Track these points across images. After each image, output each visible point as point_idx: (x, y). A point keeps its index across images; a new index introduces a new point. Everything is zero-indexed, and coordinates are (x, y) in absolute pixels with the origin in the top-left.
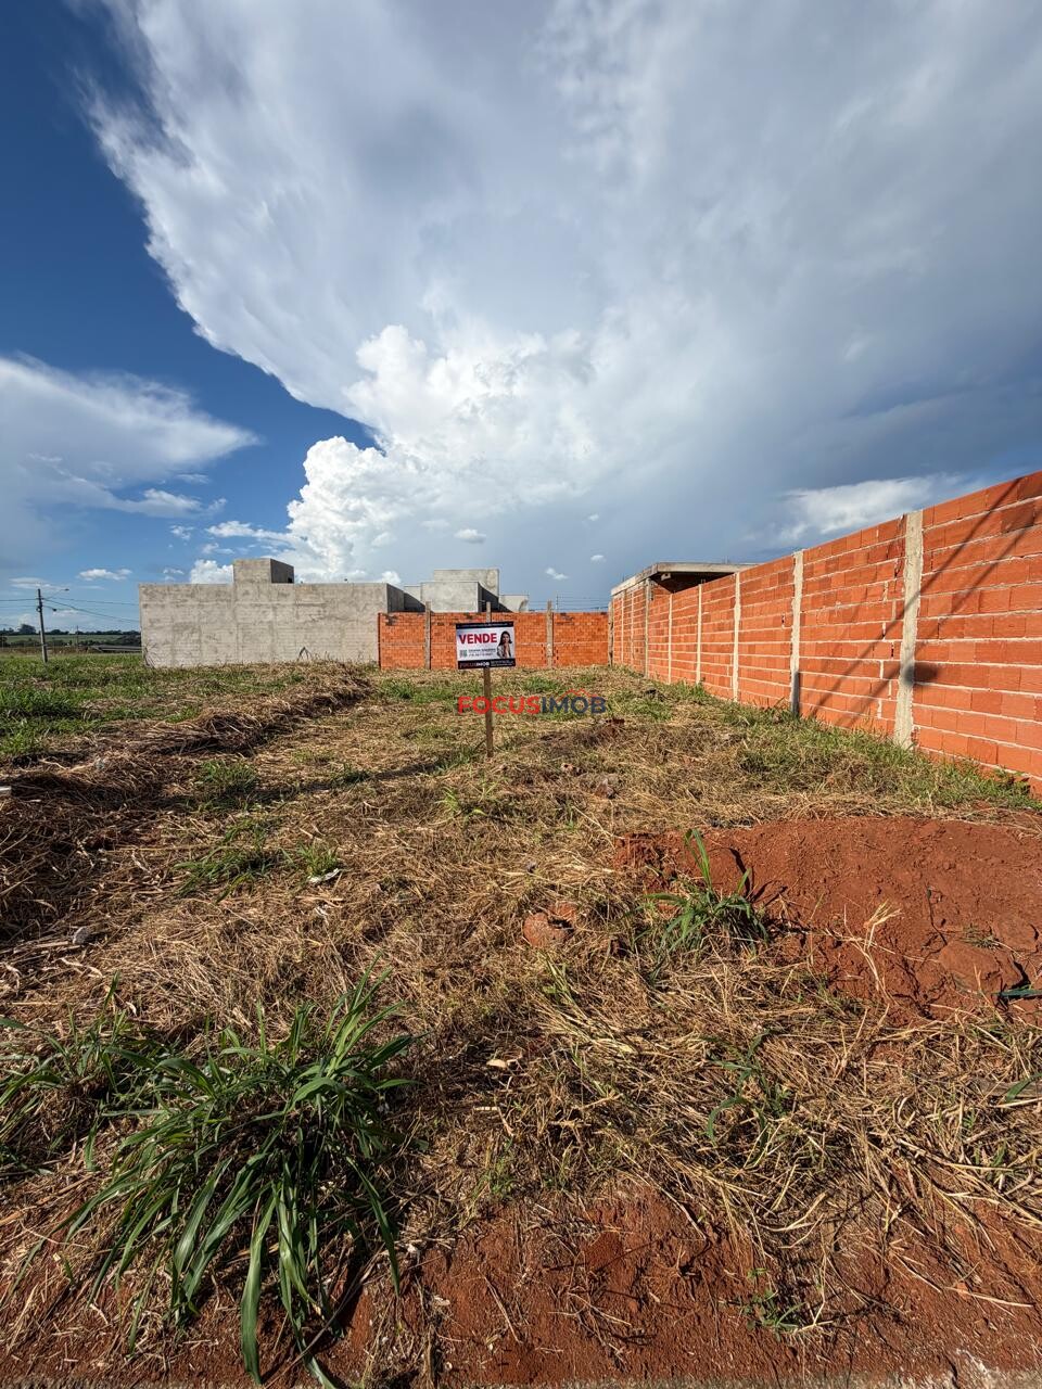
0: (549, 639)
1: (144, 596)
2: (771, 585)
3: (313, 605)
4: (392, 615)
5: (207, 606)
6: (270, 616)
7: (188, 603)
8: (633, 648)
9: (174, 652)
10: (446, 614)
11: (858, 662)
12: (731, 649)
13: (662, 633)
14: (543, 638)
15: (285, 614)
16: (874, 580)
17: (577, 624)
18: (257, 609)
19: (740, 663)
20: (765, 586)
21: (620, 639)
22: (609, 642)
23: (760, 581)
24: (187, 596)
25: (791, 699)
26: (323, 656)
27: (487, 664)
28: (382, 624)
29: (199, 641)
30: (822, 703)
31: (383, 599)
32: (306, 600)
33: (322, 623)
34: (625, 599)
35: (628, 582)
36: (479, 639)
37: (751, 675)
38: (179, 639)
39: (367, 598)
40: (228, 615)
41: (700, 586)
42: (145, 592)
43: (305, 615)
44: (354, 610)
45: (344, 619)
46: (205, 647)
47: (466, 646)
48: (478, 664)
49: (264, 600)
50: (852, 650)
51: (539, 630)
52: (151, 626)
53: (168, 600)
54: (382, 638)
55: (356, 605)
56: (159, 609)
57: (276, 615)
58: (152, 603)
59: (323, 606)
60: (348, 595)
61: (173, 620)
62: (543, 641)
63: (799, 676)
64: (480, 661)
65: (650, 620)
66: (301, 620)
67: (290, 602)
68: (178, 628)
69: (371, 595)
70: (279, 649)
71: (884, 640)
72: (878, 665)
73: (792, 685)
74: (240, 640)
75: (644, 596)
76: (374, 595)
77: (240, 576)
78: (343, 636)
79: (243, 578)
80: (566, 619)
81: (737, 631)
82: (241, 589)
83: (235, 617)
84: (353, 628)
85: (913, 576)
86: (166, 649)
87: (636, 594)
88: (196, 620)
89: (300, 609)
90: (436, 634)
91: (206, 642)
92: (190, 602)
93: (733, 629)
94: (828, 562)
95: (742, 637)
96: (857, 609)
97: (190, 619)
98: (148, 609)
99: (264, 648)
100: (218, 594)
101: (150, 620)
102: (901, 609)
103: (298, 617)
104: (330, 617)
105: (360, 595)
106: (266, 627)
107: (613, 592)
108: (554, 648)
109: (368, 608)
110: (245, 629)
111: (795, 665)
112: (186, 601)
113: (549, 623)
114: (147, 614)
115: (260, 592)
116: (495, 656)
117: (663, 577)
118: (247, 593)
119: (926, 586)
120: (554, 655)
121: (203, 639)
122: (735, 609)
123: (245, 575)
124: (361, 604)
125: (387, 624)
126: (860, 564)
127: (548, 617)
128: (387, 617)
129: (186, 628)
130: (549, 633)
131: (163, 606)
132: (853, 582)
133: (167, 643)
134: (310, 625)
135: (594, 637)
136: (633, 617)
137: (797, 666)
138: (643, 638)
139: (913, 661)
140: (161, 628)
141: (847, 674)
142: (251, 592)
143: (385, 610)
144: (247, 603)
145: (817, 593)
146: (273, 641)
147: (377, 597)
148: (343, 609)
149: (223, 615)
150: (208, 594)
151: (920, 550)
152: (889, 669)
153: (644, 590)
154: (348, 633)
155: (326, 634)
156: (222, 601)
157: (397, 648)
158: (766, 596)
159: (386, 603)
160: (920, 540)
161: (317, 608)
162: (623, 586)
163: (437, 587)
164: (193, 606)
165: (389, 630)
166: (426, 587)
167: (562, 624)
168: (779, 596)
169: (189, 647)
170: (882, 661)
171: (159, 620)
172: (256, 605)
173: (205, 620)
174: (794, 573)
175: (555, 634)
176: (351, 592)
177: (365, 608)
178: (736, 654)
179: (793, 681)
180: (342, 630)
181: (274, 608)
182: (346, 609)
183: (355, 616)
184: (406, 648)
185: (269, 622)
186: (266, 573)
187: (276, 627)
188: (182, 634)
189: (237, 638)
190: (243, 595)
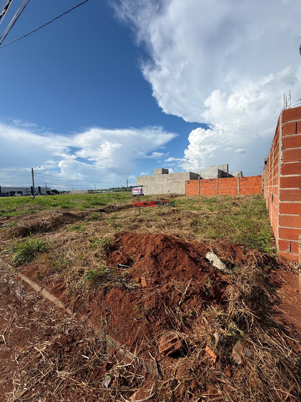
0: (238, 186)
4: (190, 181)
5: (149, 181)
6: (162, 183)
15: (165, 182)
17: (249, 180)
18: (159, 181)
22: (262, 186)
26: (173, 192)
28: (186, 183)
29: (147, 189)
31: (188, 176)
32: (170, 178)
33: (173, 184)
40: (153, 182)
43: (170, 182)
44: (181, 180)
45: (179, 182)
46: (148, 191)
49: (160, 179)
51: (234, 183)
53: (142, 180)
54: (186, 187)
55: (181, 179)
57: (163, 182)
58: (139, 181)
59: (174, 179)
60: (180, 176)
62: (236, 186)
66: (169, 183)
67: (166, 179)
69: (185, 176)
70: (163, 191)
78: (178, 187)
79: (156, 174)
80: (245, 179)
84: (181, 185)
89: (168, 180)
90: (201, 186)
92: (146, 180)
97: (146, 184)
99: (160, 190)
100: (151, 178)
103: (168, 182)
104: (175, 182)
105: (183, 176)
106: (161, 185)
108: (240, 189)
109: (185, 179)
110: (156, 186)
113: (238, 180)
115: (159, 177)
121: (148, 189)
124: (183, 178)
125: (188, 183)
127: (238, 179)
128: (188, 181)
129: (145, 186)
130: (238, 183)
131: (141, 182)
134: (171, 184)
135: (256, 184)
143: (189, 179)
144: (157, 180)
146: (162, 189)
148: (178, 180)
149: (152, 183)
150: (149, 178)
155: (174, 187)
157: (190, 190)
161: (172, 180)
163: (205, 172)
165: (188, 185)
166: (202, 172)
167: (243, 180)
173: (149, 184)
175: (240, 184)
180: (178, 185)
181: (163, 180)
182: (179, 180)
183: (181, 181)
184: (193, 190)
185: (162, 184)
186: (160, 172)
187: (163, 185)
189: (155, 188)
190: (156, 178)
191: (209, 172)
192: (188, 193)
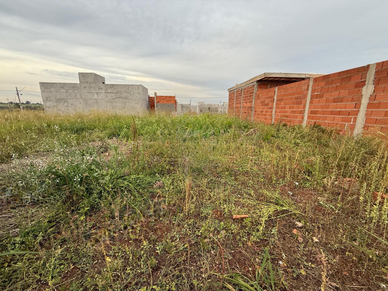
3: (113, 93)
5: (69, 92)
6: (96, 97)
15: (102, 96)
18: (90, 94)
24: (61, 88)
29: (67, 106)
32: (110, 91)
33: (117, 100)
38: (59, 105)
40: (78, 95)
43: (110, 96)
44: (129, 95)
45: (126, 98)
46: (70, 108)
49: (93, 90)
52: (47, 100)
53: (53, 89)
55: (130, 93)
56: (49, 93)
57: (98, 96)
58: (46, 90)
59: (116, 93)
61: (56, 98)
65: (255, 100)
66: (108, 99)
67: (103, 91)
68: (58, 101)
69: (135, 89)
75: (252, 89)
78: (125, 105)
82: (83, 86)
83: (81, 97)
84: (129, 102)
86: (55, 109)
87: (245, 89)
88: (66, 98)
91: (71, 107)
92: (62, 90)
97: (63, 97)
98: (45, 93)
100: (73, 87)
103: (107, 97)
104: (119, 97)
105: (131, 89)
106: (95, 101)
109: (135, 94)
110: (86, 101)
112: (60, 90)
115: (91, 87)
118: (85, 87)
121: (69, 105)
123: (83, 80)
124: (132, 93)
129: (61, 101)
131: (51, 92)
133: (54, 106)
134: (112, 100)
138: (251, 107)
140: (50, 100)
142: (87, 87)
144: (86, 91)
146: (98, 107)
147: (138, 90)
148: (124, 95)
149: (76, 96)
150: (69, 87)
153: (252, 87)
154: (127, 104)
155: (118, 104)
156: (76, 90)
159: (142, 93)
161: (115, 94)
164: (63, 92)
169: (64, 108)
171: (49, 97)
172: (90, 92)
173: (69, 98)
176: (127, 88)
178: (361, 116)
180: (125, 103)
181: (97, 93)
182: (126, 94)
183: (130, 97)
185: (96, 99)
186: (92, 79)
187: (98, 101)
188: (60, 103)
189: (83, 105)
190: (84, 88)
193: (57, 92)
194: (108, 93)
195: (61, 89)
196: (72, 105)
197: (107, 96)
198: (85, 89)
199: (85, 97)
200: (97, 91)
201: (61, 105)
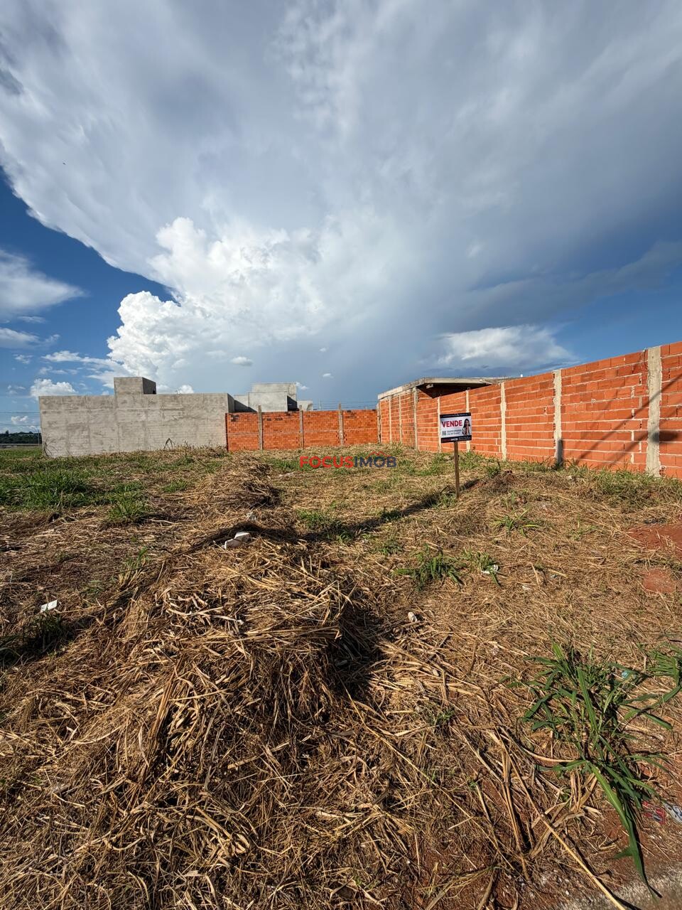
0: (341, 427)
1: (44, 406)
2: (533, 389)
3: (175, 409)
4: (235, 414)
5: (94, 412)
6: (143, 417)
7: (79, 410)
8: (401, 432)
9: (68, 446)
10: (272, 413)
11: (612, 432)
12: (500, 428)
13: (431, 421)
14: (337, 427)
15: (155, 415)
16: (624, 385)
17: (358, 417)
18: (133, 412)
19: (507, 437)
20: (528, 390)
21: (388, 426)
22: (378, 428)
23: (523, 388)
24: (78, 405)
25: (556, 455)
26: (183, 444)
27: (457, 439)
28: (228, 421)
29: (88, 437)
30: (583, 456)
31: (225, 404)
32: (170, 406)
33: (182, 421)
34: (392, 401)
35: (395, 390)
36: (453, 424)
37: (517, 443)
38: (72, 436)
39: (214, 403)
40: (111, 417)
41: (467, 391)
42: (44, 403)
43: (169, 416)
44: (205, 411)
45: (198, 418)
46: (93, 441)
47: (446, 429)
48: (452, 440)
49: (138, 407)
50: (605, 426)
51: (334, 422)
52: (50, 427)
53: (63, 408)
54: (229, 430)
55: (206, 409)
56: (56, 414)
57: (147, 416)
58: (49, 410)
59: (182, 409)
60: (200, 402)
61: (67, 423)
62: (336, 429)
63: (561, 443)
64: (453, 438)
65: (418, 413)
66: (166, 420)
67: (158, 408)
68: (71, 428)
69: (216, 402)
70: (150, 441)
71: (633, 419)
72: (630, 433)
73: (556, 448)
74: (121, 435)
75: (412, 399)
76: (219, 402)
77: (119, 389)
78: (197, 429)
79: (121, 391)
80: (351, 414)
81: (503, 417)
82: (120, 399)
83: (116, 419)
84: (204, 424)
85: (655, 383)
86: (63, 443)
87: (403, 397)
88: (86, 422)
89: (165, 412)
90: (266, 426)
91: (94, 437)
92: (81, 409)
93: (500, 416)
94: (582, 376)
95: (507, 421)
96: (610, 403)
97: (81, 420)
98: (47, 415)
99: (138, 441)
100: (103, 403)
101: (49, 423)
102: (645, 402)
103: (164, 417)
104: (187, 417)
105: (209, 402)
106: (141, 425)
107: (380, 397)
108: (344, 433)
109: (215, 410)
110: (124, 427)
111: (558, 435)
112: (77, 408)
113: (340, 417)
114: (46, 419)
115: (135, 401)
116: (461, 434)
117: (428, 387)
118: (125, 402)
119: (665, 388)
120: (344, 438)
121: (92, 435)
122: (501, 405)
123: (123, 389)
124: (210, 408)
125: (232, 421)
126: (611, 377)
127: (340, 414)
128: (232, 416)
129: (78, 428)
130: (341, 424)
131: (59, 413)
132: (605, 387)
133: (62, 438)
134: (173, 423)
135: (369, 425)
136: (400, 412)
137: (560, 436)
138: (413, 424)
139: (658, 430)
140: (58, 428)
141: (603, 439)
142: (128, 401)
143: (228, 412)
144: (125, 409)
145: (574, 394)
146: (145, 435)
147: (221, 403)
148: (196, 412)
149: (106, 417)
150: (94, 403)
151: (660, 368)
152: (638, 435)
153: (411, 394)
154: (201, 427)
155: (185, 429)
156: (106, 408)
157: (240, 436)
158: (530, 397)
159: (227, 407)
160: (659, 363)
161: (178, 411)
162: (390, 393)
163: (259, 396)
164: (83, 412)
165: (233, 425)
166: (252, 396)
167: (349, 417)
168: (541, 396)
169: (81, 441)
170: (632, 431)
171: (56, 423)
172: (132, 410)
173: (92, 421)
174: (554, 382)
175: (345, 424)
176: (202, 400)
177: (212, 410)
178: (503, 431)
179: (557, 444)
180: (196, 426)
181: (146, 412)
182: (199, 411)
183: (205, 416)
184: (246, 437)
185: (143, 422)
186: (139, 387)
187: (147, 425)
188: (74, 432)
189: (118, 433)
190: (122, 403)
191: (268, 397)
192: (234, 444)
193: (71, 412)
194: (165, 410)
195: (80, 407)
196: (97, 434)
197: (165, 415)
198: (124, 405)
199: (123, 420)
200: (147, 408)
201: (76, 434)
